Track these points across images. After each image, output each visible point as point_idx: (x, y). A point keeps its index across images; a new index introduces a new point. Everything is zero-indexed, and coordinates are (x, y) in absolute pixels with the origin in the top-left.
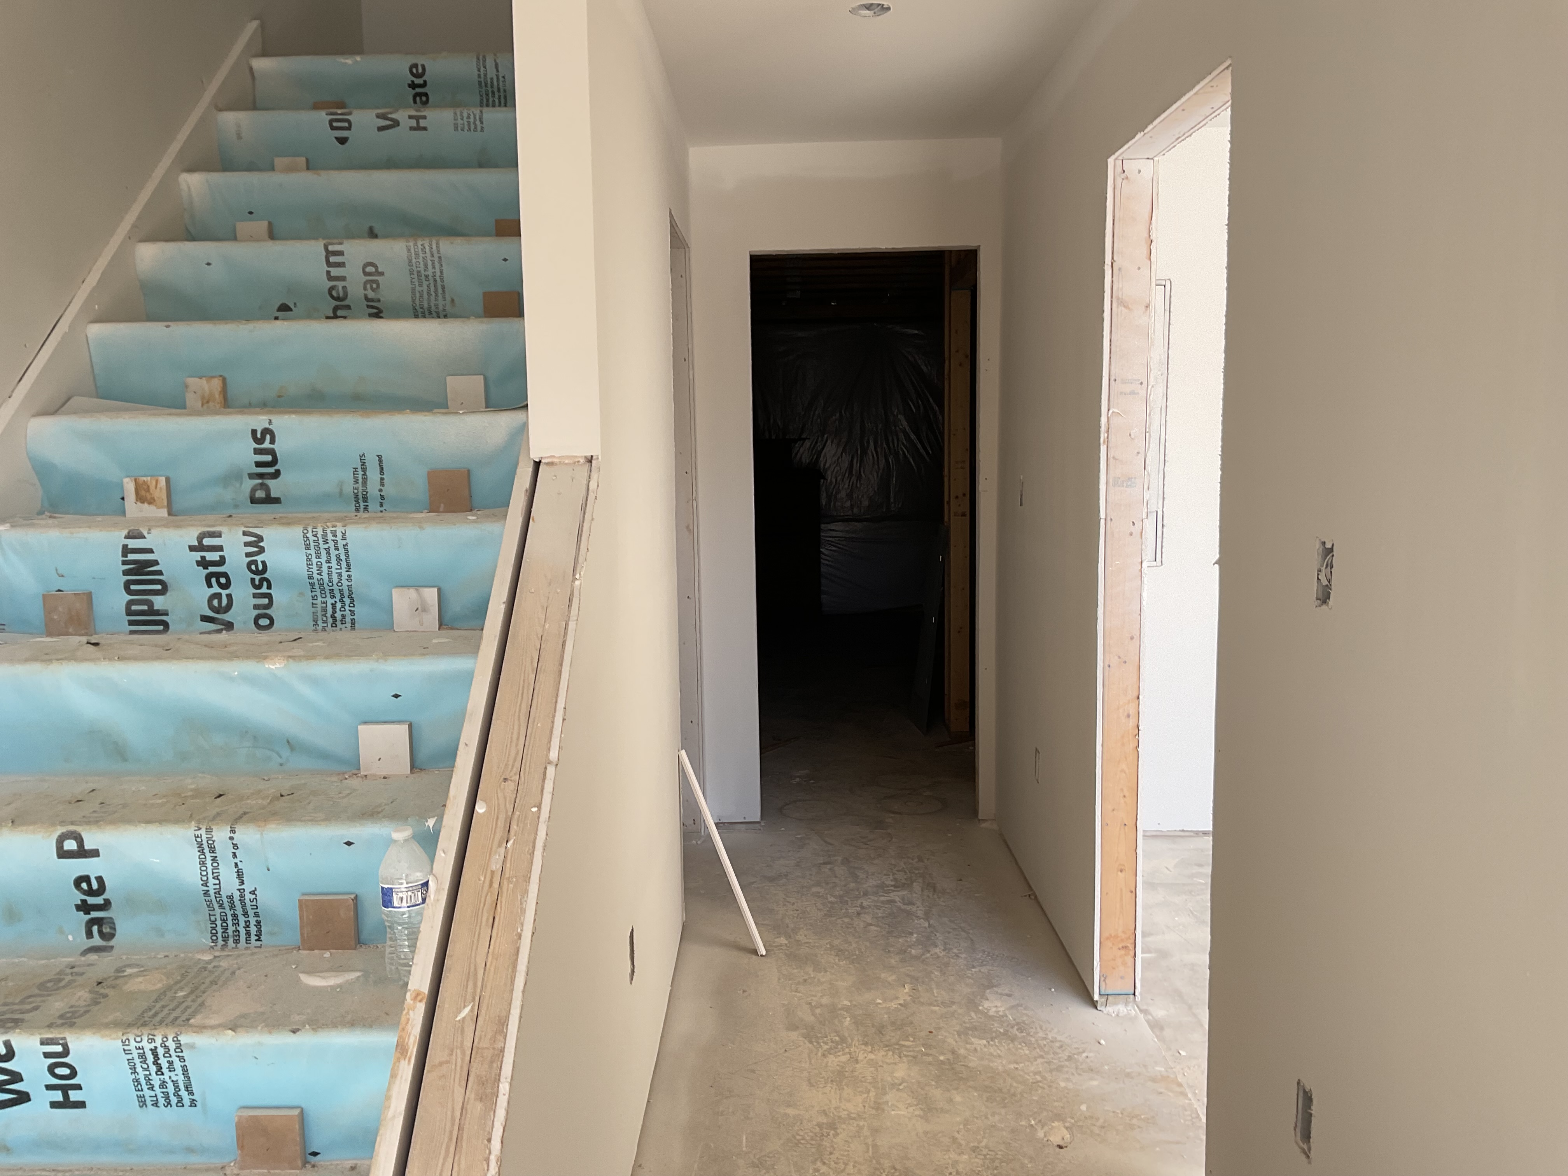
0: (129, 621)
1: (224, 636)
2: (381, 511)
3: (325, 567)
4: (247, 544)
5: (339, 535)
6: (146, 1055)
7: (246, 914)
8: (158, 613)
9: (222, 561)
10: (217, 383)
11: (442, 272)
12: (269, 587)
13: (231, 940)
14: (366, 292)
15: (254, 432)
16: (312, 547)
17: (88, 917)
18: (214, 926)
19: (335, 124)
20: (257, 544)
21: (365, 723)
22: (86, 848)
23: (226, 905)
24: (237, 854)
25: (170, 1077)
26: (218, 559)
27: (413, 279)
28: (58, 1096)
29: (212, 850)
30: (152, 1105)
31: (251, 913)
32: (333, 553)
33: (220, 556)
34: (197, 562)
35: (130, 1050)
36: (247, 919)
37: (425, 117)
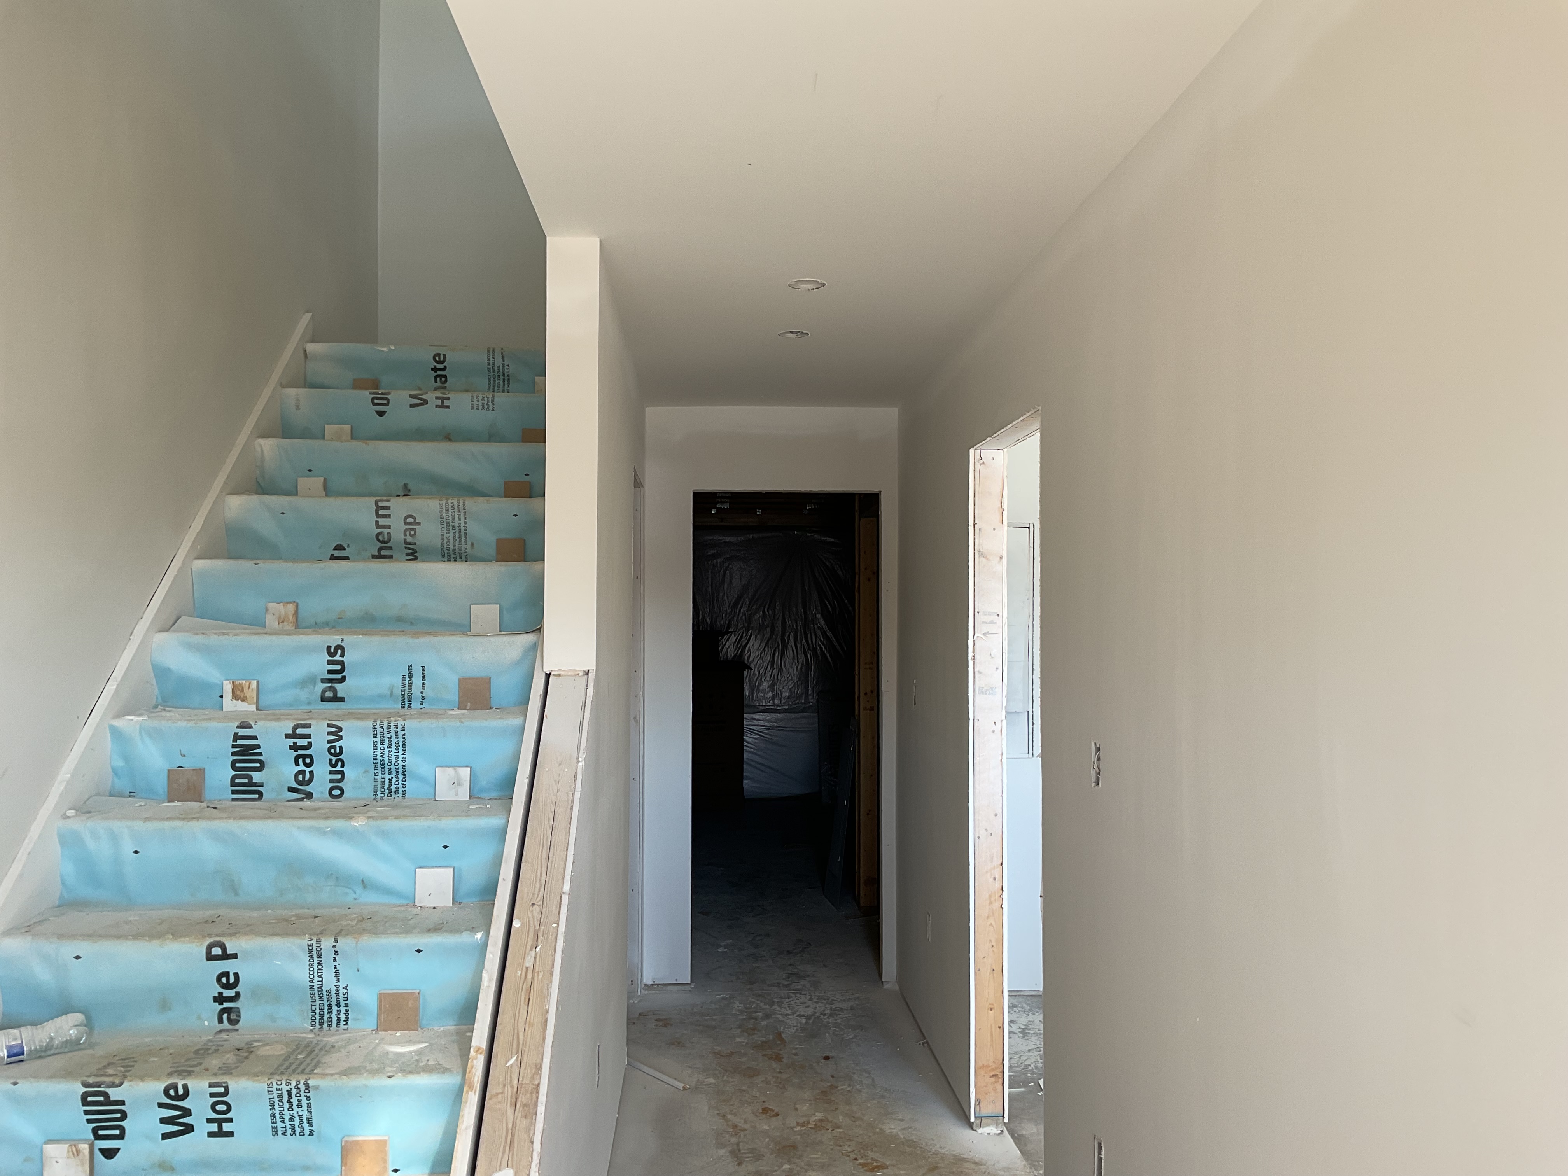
0: (232, 790)
1: (307, 803)
2: (421, 709)
3: (386, 751)
4: (329, 734)
5: (400, 727)
6: (283, 1095)
7: (338, 1005)
8: (255, 785)
9: (310, 746)
10: (291, 607)
11: (465, 523)
12: (343, 766)
13: (325, 1025)
14: (405, 537)
15: (329, 648)
16: (378, 736)
17: (221, 1007)
18: (314, 1014)
19: (376, 401)
20: (337, 733)
21: (421, 867)
22: (228, 953)
23: (325, 997)
24: (337, 959)
25: (298, 1113)
26: (306, 744)
27: (443, 528)
28: (214, 1127)
29: (319, 956)
30: (282, 1134)
31: (342, 1003)
32: (394, 740)
33: (308, 742)
34: (290, 746)
35: (272, 1091)
36: (339, 1009)
37: (448, 399)
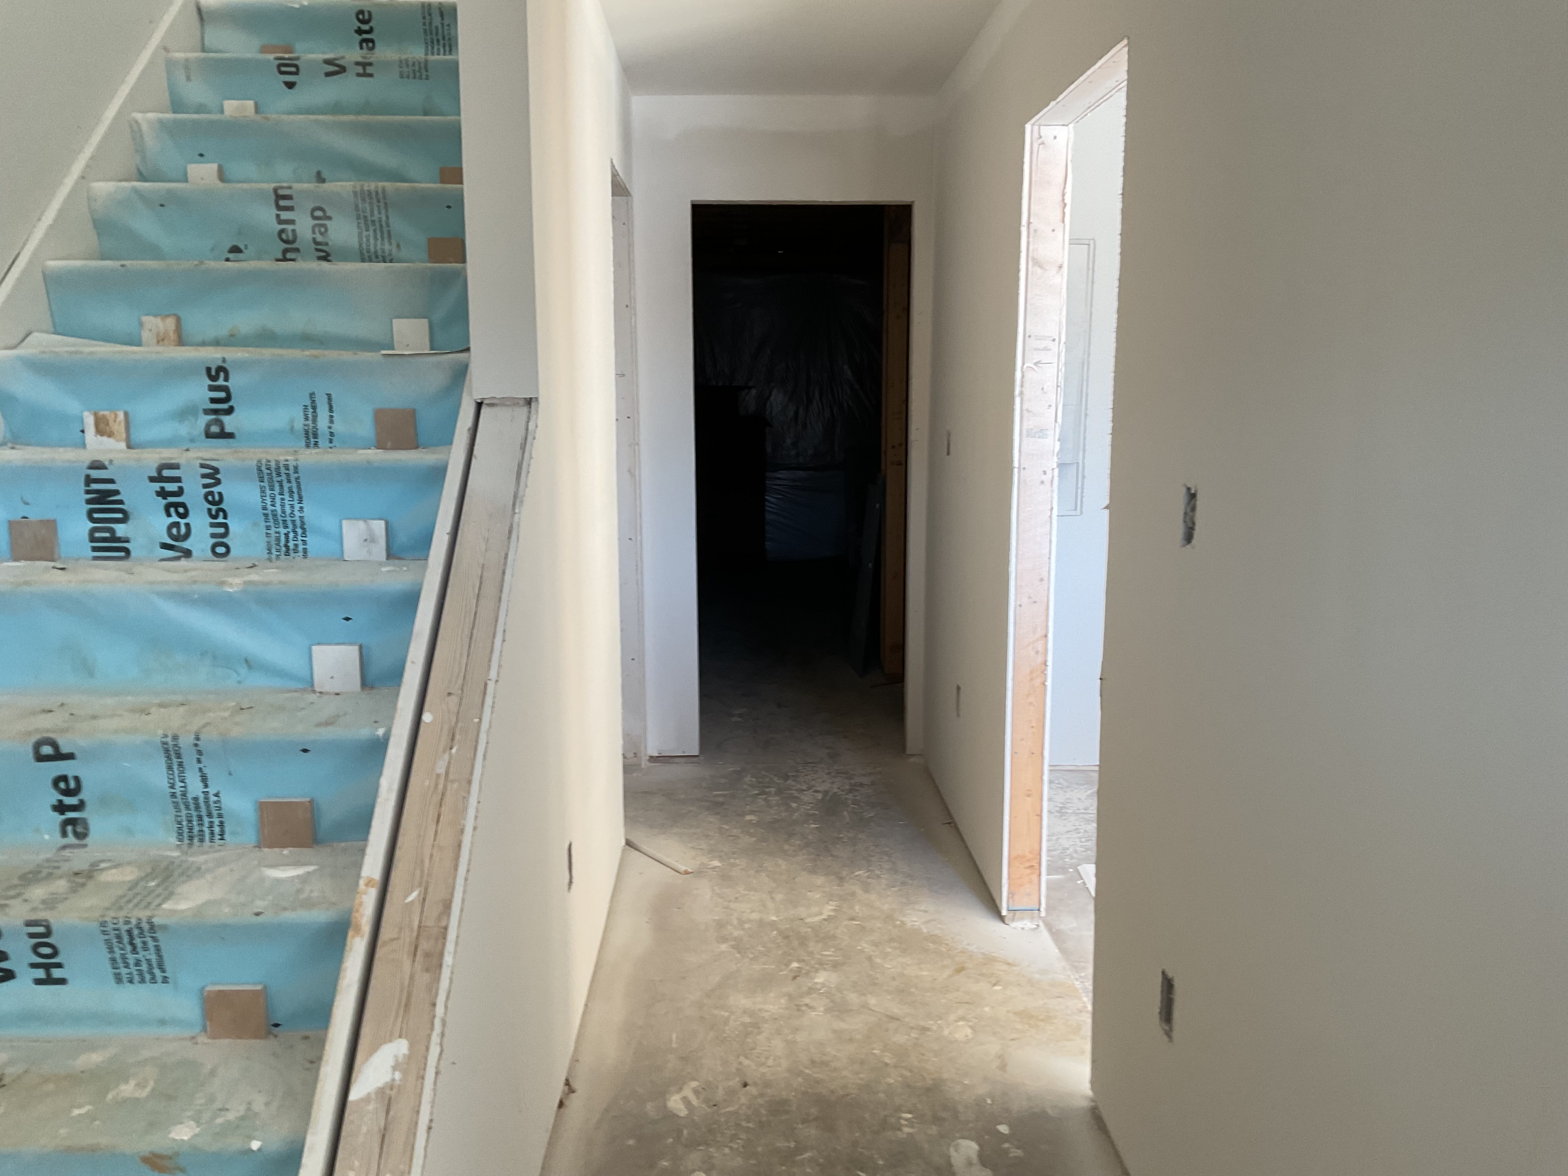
1: (184, 563)
2: (331, 447)
3: (278, 498)
5: (291, 468)
6: (122, 935)
8: (119, 540)
9: (180, 492)
10: (171, 323)
11: (387, 217)
12: (225, 517)
14: (314, 236)
15: (209, 370)
16: (266, 480)
17: (63, 817)
19: (283, 69)
21: (319, 644)
22: (62, 752)
23: (192, 806)
24: (201, 760)
27: (360, 224)
28: (41, 974)
29: (179, 756)
31: (215, 813)
32: (286, 485)
35: (108, 931)
37: (370, 63)
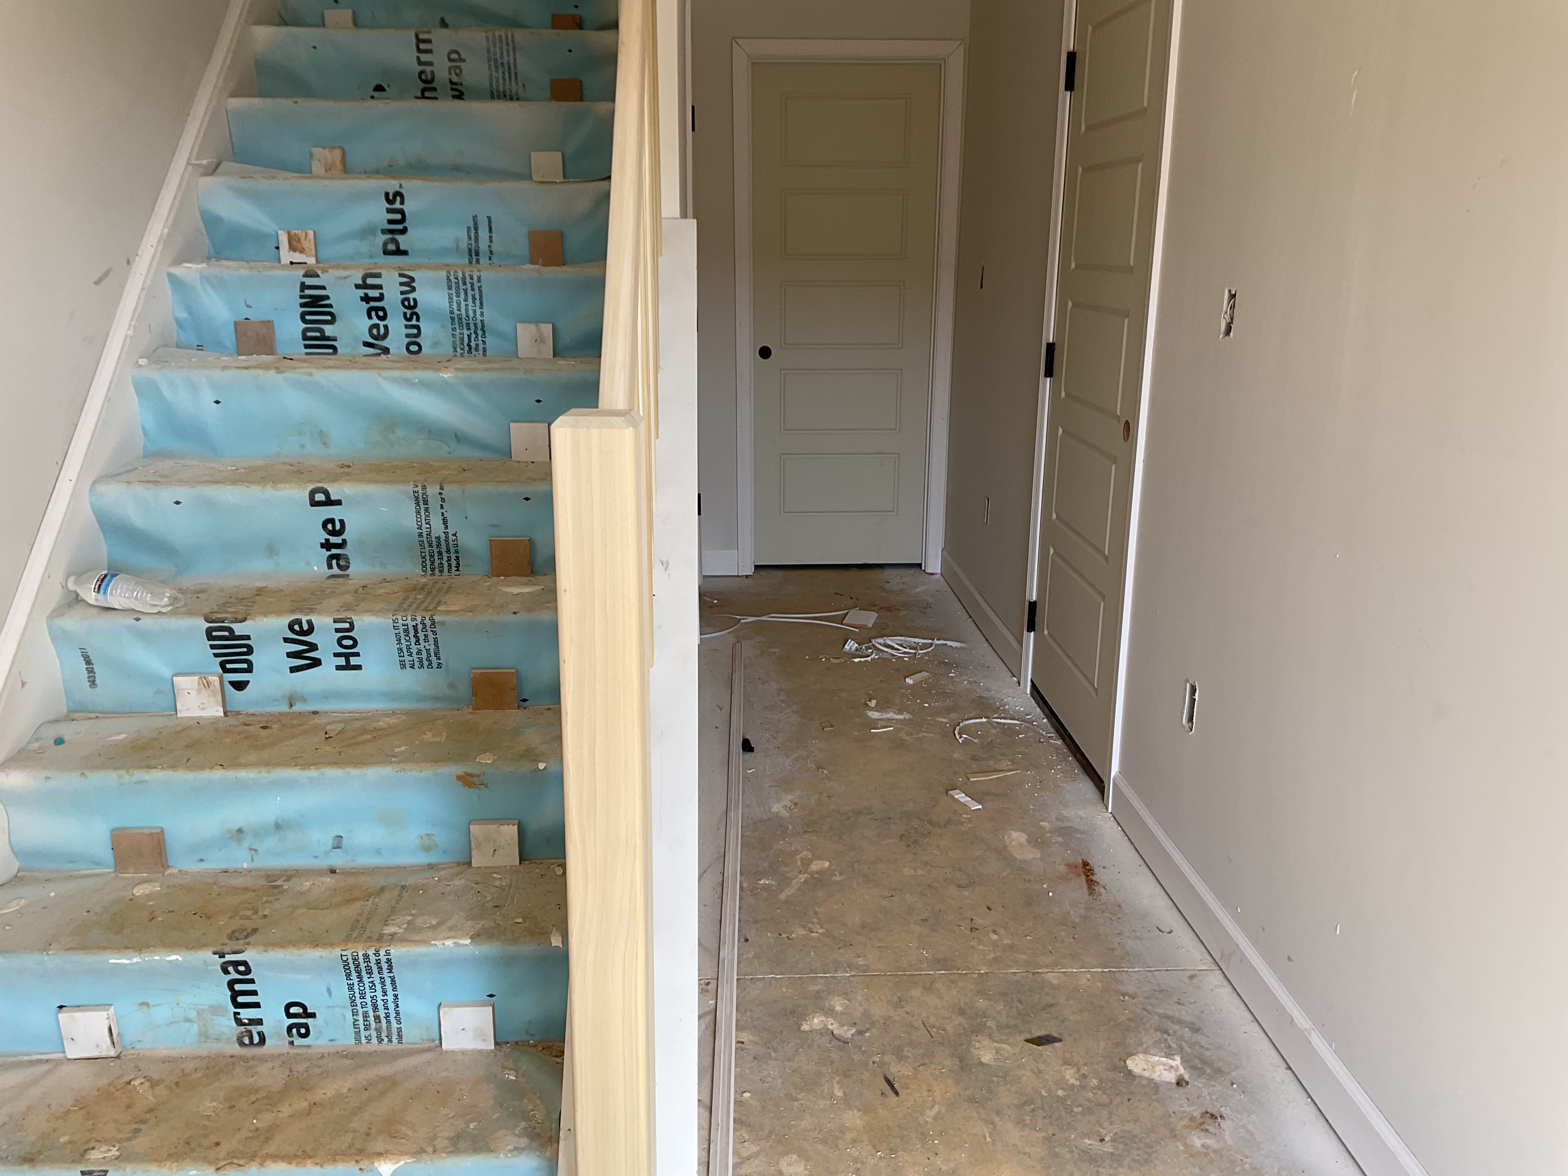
0: (304, 344)
1: (382, 359)
2: (490, 264)
3: (463, 304)
4: (401, 284)
5: (475, 278)
6: (409, 630)
7: (448, 551)
8: (328, 339)
9: (381, 298)
10: (338, 153)
11: (515, 60)
12: (418, 320)
13: (437, 571)
14: (450, 77)
15: (387, 194)
16: (453, 288)
17: (329, 553)
18: (424, 560)
20: (409, 284)
21: (514, 422)
22: (332, 499)
23: (434, 544)
24: (444, 506)
25: (425, 647)
26: (378, 295)
27: (490, 65)
28: (342, 661)
30: (410, 667)
31: (452, 550)
32: (470, 293)
33: (380, 293)
34: (361, 298)
35: (398, 626)
36: (449, 555)
